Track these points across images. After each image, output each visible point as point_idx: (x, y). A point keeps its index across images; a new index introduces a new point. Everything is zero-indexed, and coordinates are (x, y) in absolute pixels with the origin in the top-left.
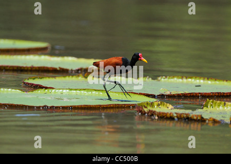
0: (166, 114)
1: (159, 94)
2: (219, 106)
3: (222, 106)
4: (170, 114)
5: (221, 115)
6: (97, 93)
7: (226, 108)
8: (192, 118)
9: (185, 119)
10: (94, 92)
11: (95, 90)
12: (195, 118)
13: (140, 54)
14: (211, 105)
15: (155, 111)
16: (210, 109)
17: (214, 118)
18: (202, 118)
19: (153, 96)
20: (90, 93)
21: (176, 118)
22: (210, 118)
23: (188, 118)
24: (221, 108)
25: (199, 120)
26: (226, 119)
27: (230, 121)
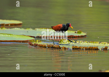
0: (43, 45)
1: (36, 36)
3: (68, 42)
4: (45, 45)
5: (68, 46)
6: (8, 35)
9: (51, 47)
10: (6, 35)
11: (7, 34)
12: (56, 47)
13: (70, 24)
15: (37, 44)
16: (62, 43)
17: (65, 47)
19: (34, 37)
20: (5, 35)
21: (47, 47)
22: (63, 47)
23: (53, 47)
25: (58, 48)
26: (70, 47)
27: (72, 48)
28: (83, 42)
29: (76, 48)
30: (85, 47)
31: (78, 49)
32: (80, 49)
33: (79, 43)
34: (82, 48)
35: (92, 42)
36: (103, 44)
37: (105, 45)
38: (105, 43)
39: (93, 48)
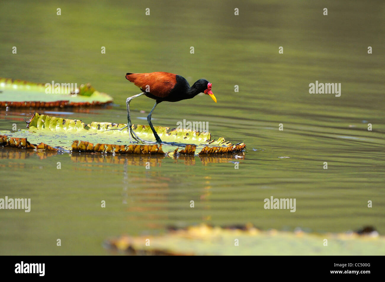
2: (55, 125)
3: (60, 126)
5: (58, 140)
7: (65, 128)
8: (12, 143)
12: (16, 143)
14: (42, 123)
16: (40, 129)
17: (47, 144)
18: (28, 143)
22: (40, 144)
23: (4, 143)
24: (58, 128)
25: (22, 146)
26: (65, 146)
27: (71, 149)
28: (113, 125)
29: (84, 148)
30: (115, 146)
31: (93, 151)
32: (101, 151)
33: (99, 129)
34: (107, 148)
35: (144, 127)
36: (181, 134)
37: (188, 139)
38: (187, 134)
39: (146, 149)
